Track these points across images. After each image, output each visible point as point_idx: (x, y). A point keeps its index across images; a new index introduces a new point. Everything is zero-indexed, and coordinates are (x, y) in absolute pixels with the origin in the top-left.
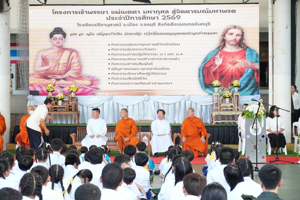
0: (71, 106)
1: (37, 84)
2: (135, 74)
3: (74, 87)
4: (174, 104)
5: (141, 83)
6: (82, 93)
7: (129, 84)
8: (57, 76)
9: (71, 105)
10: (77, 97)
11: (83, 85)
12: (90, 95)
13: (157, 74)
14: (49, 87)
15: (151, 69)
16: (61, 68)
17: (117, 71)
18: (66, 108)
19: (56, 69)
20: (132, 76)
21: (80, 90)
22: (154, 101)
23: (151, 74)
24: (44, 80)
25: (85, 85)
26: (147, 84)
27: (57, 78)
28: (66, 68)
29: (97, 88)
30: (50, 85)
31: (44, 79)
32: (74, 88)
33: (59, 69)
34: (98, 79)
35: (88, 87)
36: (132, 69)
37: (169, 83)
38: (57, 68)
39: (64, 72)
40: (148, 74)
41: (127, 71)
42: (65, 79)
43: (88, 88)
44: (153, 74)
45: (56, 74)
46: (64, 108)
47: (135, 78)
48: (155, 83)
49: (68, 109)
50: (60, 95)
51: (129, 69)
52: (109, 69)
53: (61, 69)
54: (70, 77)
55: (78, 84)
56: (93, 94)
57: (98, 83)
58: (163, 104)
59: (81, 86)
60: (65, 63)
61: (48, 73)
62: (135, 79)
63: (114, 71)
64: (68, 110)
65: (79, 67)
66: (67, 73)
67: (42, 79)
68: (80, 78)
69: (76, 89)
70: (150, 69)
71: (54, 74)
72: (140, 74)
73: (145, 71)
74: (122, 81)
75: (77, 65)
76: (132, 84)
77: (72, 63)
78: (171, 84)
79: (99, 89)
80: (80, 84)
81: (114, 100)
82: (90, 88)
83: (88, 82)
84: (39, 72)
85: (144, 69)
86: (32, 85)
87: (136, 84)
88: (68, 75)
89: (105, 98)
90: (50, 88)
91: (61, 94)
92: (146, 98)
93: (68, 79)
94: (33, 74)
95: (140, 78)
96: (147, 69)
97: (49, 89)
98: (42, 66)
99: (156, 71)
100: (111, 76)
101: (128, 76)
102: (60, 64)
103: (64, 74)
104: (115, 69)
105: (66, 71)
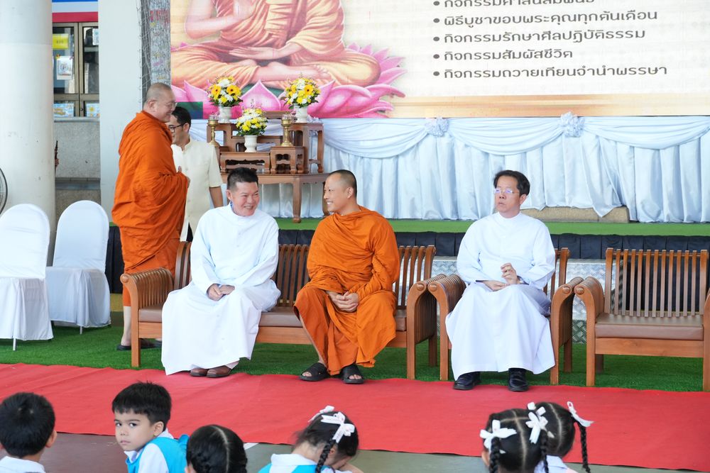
0: (286, 157)
1: (196, 81)
2: (530, 37)
3: (304, 87)
4: (673, 149)
5: (550, 73)
6: (344, 110)
7: (507, 73)
8: (260, 52)
9: (283, 152)
10: (321, 125)
11: (346, 80)
12: (368, 115)
13: (609, 35)
14: (219, 89)
15: (588, 18)
16: (273, 22)
17: (463, 30)
18: (267, 161)
19: (257, 24)
20: (517, 46)
21: (337, 101)
22: (597, 137)
23: (589, 35)
24: (220, 64)
25: (353, 80)
26: (571, 73)
27: (260, 56)
28: (291, 23)
29: (394, 93)
30: (224, 82)
31: (220, 61)
32: (301, 93)
33: (268, 26)
34: (399, 59)
35: (364, 86)
36: (517, 20)
37: (656, 70)
38: (262, 20)
39: (283, 35)
40: (578, 36)
41: (500, 29)
42: (286, 61)
43: (365, 90)
44: (595, 34)
45: (256, 42)
46: (262, 161)
47: (529, 53)
48: (601, 72)
49: (274, 167)
50: (250, 117)
51: (507, 20)
52: (437, 21)
53: (274, 27)
54: (303, 51)
55: (329, 78)
56: (382, 112)
57: (397, 72)
58: (632, 148)
59: (341, 86)
60: (288, 6)
61: (231, 42)
62: (531, 55)
63: (455, 30)
64: (273, 170)
65: (333, 18)
66: (292, 40)
67: (211, 62)
68: (337, 55)
69: (311, 94)
70: (583, 18)
71: (250, 45)
72: (546, 39)
73: (566, 27)
74: (482, 65)
75: (327, 8)
76: (517, 73)
77: (309, 5)
78: (661, 72)
79: (401, 95)
80: (338, 78)
81: (454, 135)
82: (370, 90)
83: (362, 71)
84: (200, 36)
85: (561, 19)
86: (179, 84)
87: (531, 73)
88: (295, 48)
89: (422, 127)
90: (223, 93)
91: (252, 111)
92: (568, 127)
93: (295, 59)
94: (183, 45)
95: (547, 54)
96: (572, 18)
97: (220, 96)
98: (212, 16)
99: (607, 25)
100: (441, 48)
101: (502, 47)
102: (272, 7)
103: (284, 45)
104: (459, 20)
105: (291, 32)
